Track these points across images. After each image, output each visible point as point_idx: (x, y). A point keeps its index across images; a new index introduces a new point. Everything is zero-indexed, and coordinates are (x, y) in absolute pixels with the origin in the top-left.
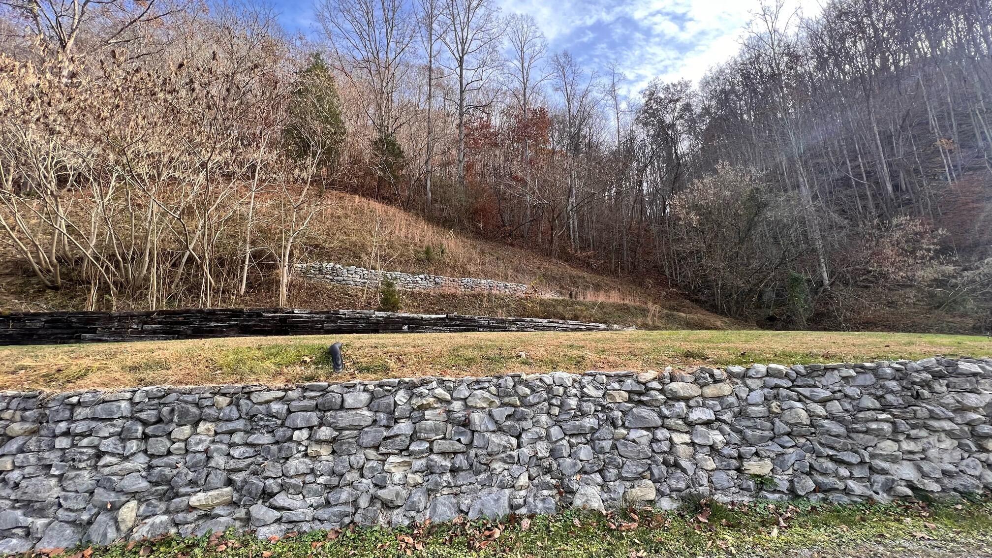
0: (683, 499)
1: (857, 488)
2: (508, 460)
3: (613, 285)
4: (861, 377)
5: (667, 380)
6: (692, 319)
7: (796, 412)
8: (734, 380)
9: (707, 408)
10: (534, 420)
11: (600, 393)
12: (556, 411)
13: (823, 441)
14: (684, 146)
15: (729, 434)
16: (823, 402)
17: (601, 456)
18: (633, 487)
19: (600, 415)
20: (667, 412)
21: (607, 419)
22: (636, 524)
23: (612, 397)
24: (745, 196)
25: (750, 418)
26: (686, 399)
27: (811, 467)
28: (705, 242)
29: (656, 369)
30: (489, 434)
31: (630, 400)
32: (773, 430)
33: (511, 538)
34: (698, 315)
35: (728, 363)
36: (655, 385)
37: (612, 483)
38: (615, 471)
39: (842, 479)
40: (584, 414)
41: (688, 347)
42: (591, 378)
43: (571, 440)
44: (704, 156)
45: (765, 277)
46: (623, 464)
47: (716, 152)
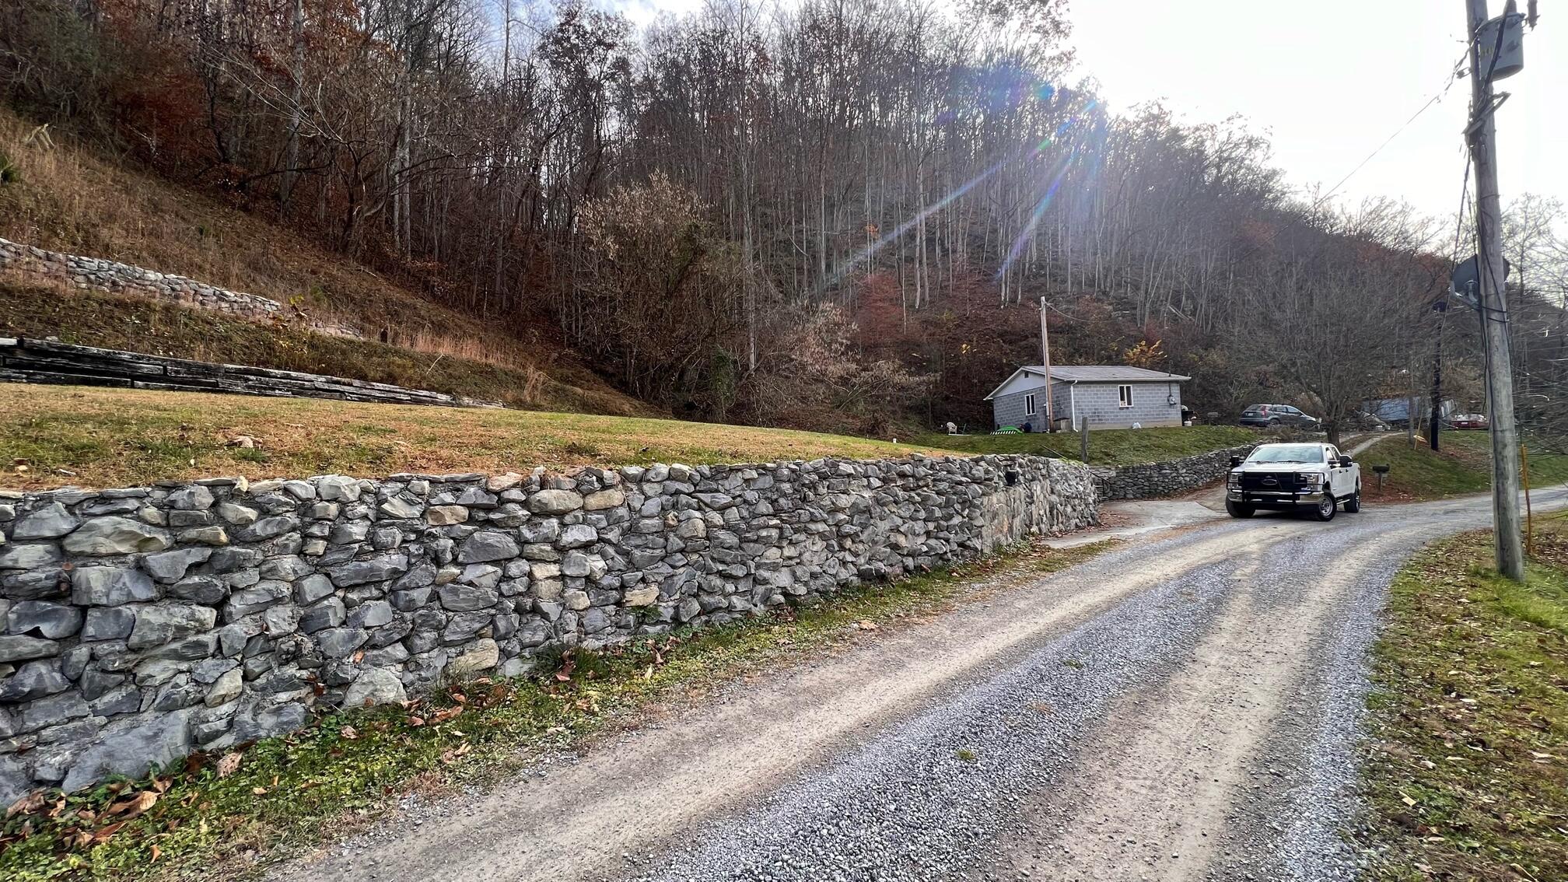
0: (539, 656)
1: (738, 602)
2: (190, 653)
3: (469, 329)
4: (762, 479)
5: (535, 487)
6: (592, 398)
7: (693, 523)
8: (629, 485)
9: (589, 525)
10: (264, 568)
11: (416, 511)
12: (319, 547)
13: (715, 556)
14: (611, 126)
15: (612, 559)
16: (722, 509)
17: (408, 615)
18: (462, 653)
19: (413, 548)
20: (527, 534)
21: (426, 553)
22: (461, 708)
23: (439, 517)
24: (681, 233)
25: (640, 534)
26: (560, 514)
27: (700, 587)
28: (622, 286)
29: (519, 470)
30: (134, 608)
31: (470, 520)
32: (665, 548)
33: (188, 800)
34: (601, 393)
35: (625, 461)
36: (516, 494)
37: (425, 655)
38: (433, 635)
39: (726, 595)
40: (379, 549)
41: (574, 438)
42: (400, 485)
43: (350, 596)
44: (638, 154)
45: (690, 350)
46: (448, 622)
47: (654, 155)
